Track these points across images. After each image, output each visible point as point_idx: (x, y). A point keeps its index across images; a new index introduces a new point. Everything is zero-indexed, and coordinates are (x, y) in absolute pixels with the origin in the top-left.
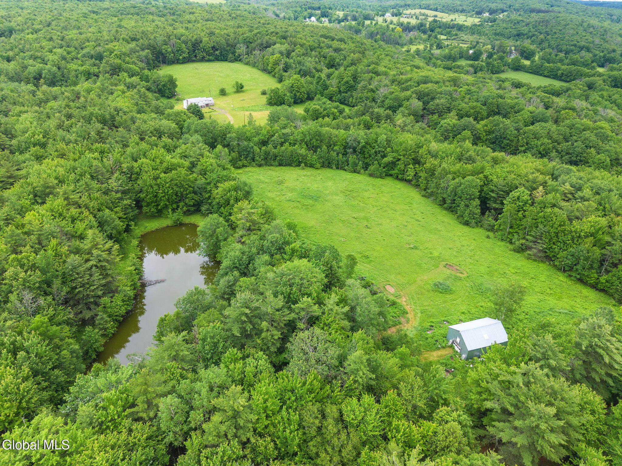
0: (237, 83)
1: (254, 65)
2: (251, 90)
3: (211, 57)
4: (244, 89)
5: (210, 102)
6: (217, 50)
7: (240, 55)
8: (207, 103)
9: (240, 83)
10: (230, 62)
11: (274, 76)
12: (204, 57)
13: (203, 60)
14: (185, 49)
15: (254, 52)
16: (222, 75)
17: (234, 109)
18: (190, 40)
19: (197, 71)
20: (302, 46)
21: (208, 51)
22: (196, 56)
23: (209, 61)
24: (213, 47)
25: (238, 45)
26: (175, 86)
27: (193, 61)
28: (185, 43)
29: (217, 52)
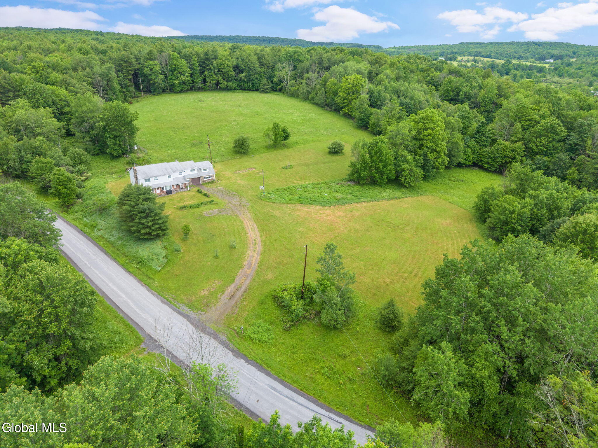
0: (276, 126)
1: (307, 98)
2: (305, 142)
3: (230, 84)
4: (291, 139)
5: (204, 174)
6: (242, 71)
7: (281, 81)
8: (195, 174)
9: (282, 125)
10: (262, 92)
11: (348, 116)
12: (217, 84)
13: (217, 87)
14: (185, 68)
15: (306, 75)
16: (245, 111)
17: (263, 198)
18: (197, 54)
19: (200, 104)
20: (392, 65)
21: (227, 72)
22: (204, 81)
23: (228, 89)
24: (236, 68)
25: (279, 65)
26: (132, 131)
27: (200, 89)
28: (188, 58)
29: (242, 76)
